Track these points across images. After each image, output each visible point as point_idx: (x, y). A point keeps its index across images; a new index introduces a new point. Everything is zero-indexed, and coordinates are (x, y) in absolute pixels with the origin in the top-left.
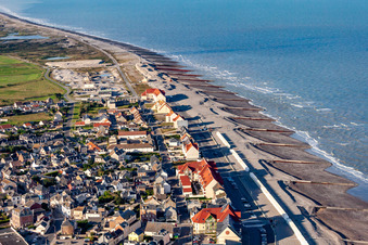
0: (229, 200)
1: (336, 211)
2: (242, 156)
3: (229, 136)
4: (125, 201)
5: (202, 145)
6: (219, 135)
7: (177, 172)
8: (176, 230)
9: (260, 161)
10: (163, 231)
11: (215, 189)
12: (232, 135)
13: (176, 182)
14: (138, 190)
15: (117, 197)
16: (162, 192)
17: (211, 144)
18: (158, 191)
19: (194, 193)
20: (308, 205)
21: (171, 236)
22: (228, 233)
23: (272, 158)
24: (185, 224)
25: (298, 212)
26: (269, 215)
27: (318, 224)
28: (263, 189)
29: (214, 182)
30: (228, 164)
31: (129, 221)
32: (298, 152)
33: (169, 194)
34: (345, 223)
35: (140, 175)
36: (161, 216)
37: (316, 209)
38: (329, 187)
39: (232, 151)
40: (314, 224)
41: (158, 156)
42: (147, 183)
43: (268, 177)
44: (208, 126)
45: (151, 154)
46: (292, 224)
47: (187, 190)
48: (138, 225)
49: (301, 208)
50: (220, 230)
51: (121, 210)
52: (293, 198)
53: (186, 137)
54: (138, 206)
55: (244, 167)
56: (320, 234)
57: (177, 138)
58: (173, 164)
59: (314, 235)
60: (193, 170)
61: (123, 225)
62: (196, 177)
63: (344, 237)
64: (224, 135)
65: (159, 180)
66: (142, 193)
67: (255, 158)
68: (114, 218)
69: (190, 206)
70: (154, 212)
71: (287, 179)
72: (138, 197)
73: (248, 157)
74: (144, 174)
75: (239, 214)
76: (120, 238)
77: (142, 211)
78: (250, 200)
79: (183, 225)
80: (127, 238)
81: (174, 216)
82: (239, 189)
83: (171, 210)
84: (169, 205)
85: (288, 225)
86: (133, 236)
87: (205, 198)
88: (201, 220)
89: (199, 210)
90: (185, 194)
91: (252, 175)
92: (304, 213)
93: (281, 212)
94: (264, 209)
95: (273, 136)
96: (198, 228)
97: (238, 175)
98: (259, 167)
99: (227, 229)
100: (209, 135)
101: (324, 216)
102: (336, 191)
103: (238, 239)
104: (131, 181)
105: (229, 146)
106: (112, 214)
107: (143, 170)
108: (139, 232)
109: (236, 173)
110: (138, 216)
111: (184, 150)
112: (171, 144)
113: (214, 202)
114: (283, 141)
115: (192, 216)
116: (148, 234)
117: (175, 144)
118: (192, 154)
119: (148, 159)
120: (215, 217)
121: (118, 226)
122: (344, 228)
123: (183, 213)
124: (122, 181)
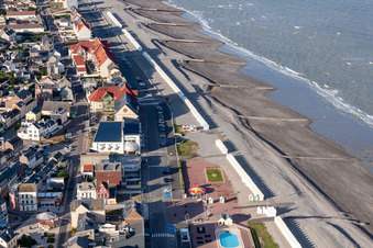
0: (124, 79)
1: (229, 89)
2: (134, 35)
3: (120, 16)
4: (19, 81)
5: (93, 25)
6: (109, 14)
7: (70, 52)
8: (72, 109)
9: (152, 41)
10: (60, 109)
11: (110, 68)
12: (123, 15)
13: (70, 61)
14: (32, 70)
15: (10, 77)
16: (56, 72)
17: (102, 24)
18: (52, 70)
19: (89, 72)
20: (202, 83)
21: (68, 114)
22: (125, 110)
23: (164, 37)
24: (81, 103)
25: (192, 90)
26: (165, 93)
27: (213, 101)
28: (157, 68)
29: (109, 61)
30: (120, 44)
31: (25, 101)
32: (189, 32)
33: (63, 74)
34: (239, 100)
35: (32, 55)
36: (57, 95)
37: (210, 87)
38: (222, 66)
39: (123, 30)
40: (209, 102)
41: (50, 37)
42: (40, 63)
43: (161, 57)
44: (98, 6)
45: (42, 34)
46: (187, 102)
47: (81, 70)
48: (34, 104)
49: (196, 87)
50: (117, 108)
51: (16, 90)
52: (187, 76)
53: (77, 17)
54: (33, 86)
55: (137, 46)
56: (215, 111)
57: (67, 18)
58: (65, 44)
59: (209, 112)
60: (87, 49)
61: (19, 104)
62: (90, 56)
63: (239, 113)
64: (115, 15)
65: (52, 60)
66: (36, 73)
67: (147, 37)
68: (9, 98)
69: (86, 85)
70: (50, 91)
71: (180, 58)
72: (32, 77)
73: (140, 37)
74: (37, 54)
75: (136, 92)
76: (17, 117)
77: (38, 91)
78: (144, 79)
79: (79, 104)
80: (24, 117)
81: (70, 95)
82: (133, 68)
83: (67, 89)
84: (64, 84)
85: (184, 103)
86: (31, 116)
87: (99, 77)
88: (98, 99)
89: (95, 89)
90: (79, 74)
91: (145, 54)
92: (199, 91)
93: (176, 90)
94: (159, 87)
95: (164, 16)
96: (95, 106)
97: (131, 55)
98: (152, 47)
99: (125, 107)
100: (99, 14)
101: (218, 93)
102: (229, 69)
103: (135, 117)
104: (24, 61)
105: (121, 26)
106: (6, 94)
107: (34, 50)
108: (36, 111)
109: (129, 52)
110: (34, 96)
111: (75, 30)
112: (61, 24)
113: (109, 81)
114: (174, 21)
115: (88, 95)
116: (45, 113)
117: (66, 24)
118: (84, 34)
119: (39, 39)
120: (112, 95)
121: (14, 106)
122: (239, 105)
123: (79, 92)
124: (15, 61)
